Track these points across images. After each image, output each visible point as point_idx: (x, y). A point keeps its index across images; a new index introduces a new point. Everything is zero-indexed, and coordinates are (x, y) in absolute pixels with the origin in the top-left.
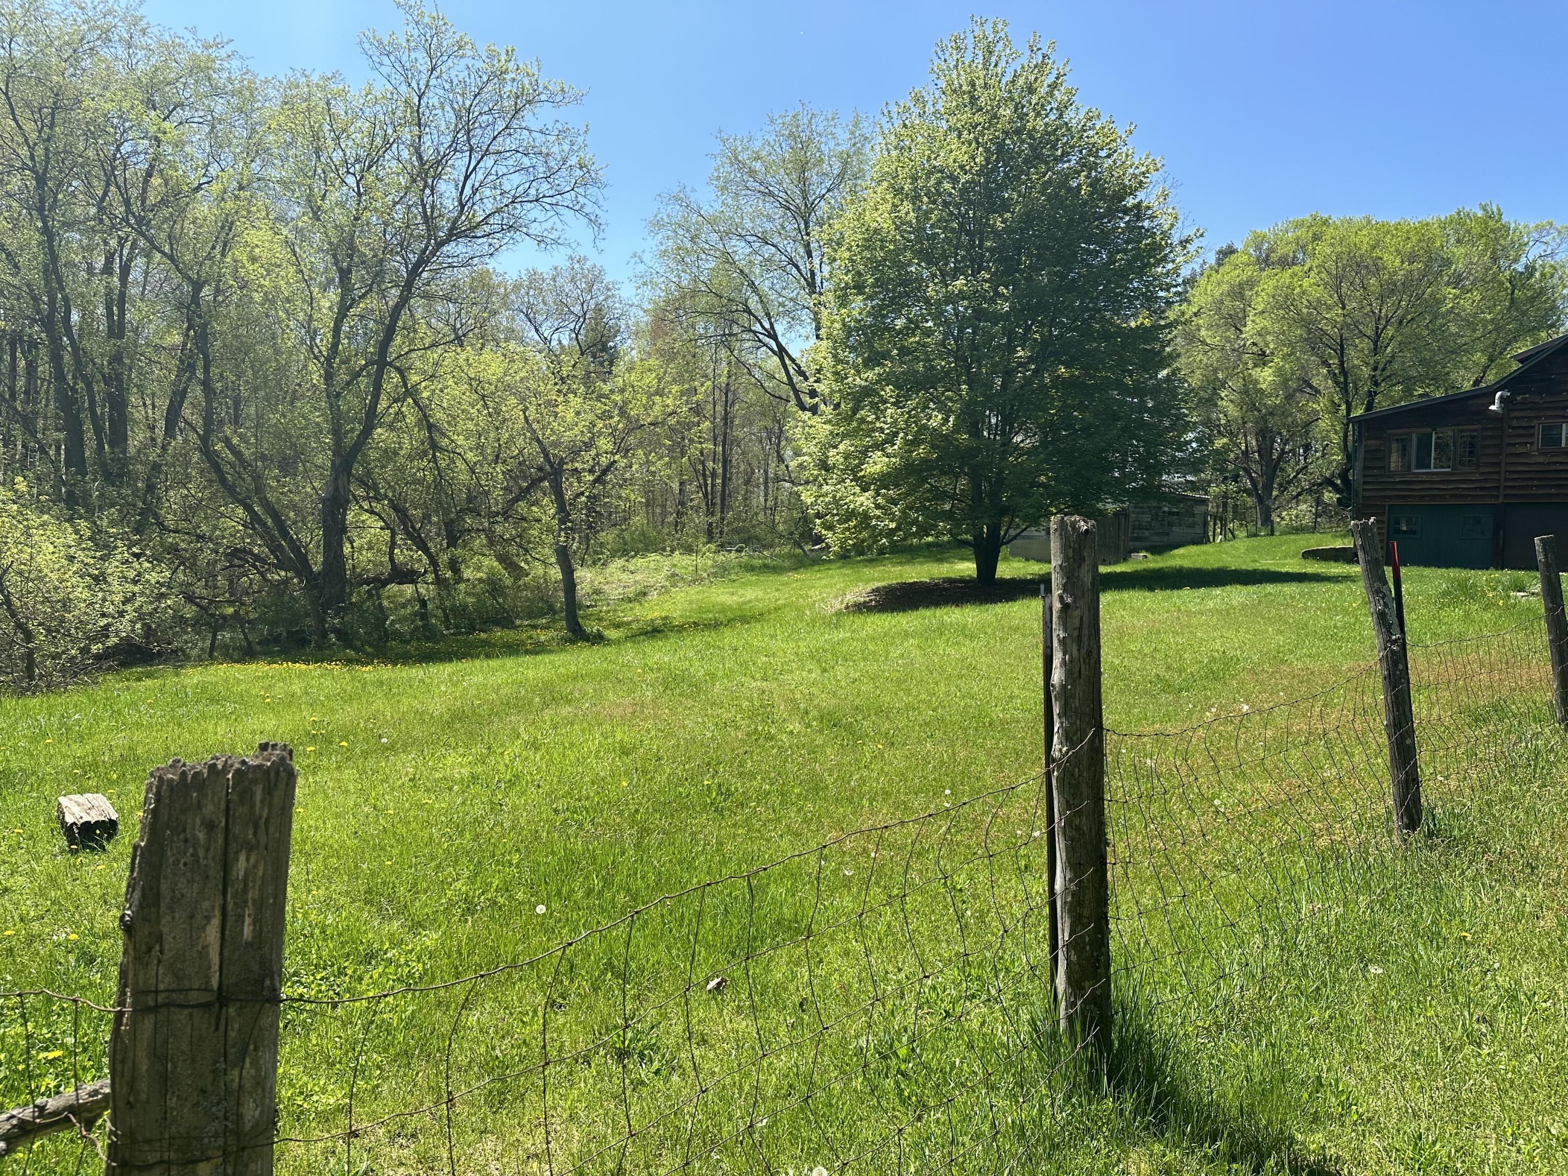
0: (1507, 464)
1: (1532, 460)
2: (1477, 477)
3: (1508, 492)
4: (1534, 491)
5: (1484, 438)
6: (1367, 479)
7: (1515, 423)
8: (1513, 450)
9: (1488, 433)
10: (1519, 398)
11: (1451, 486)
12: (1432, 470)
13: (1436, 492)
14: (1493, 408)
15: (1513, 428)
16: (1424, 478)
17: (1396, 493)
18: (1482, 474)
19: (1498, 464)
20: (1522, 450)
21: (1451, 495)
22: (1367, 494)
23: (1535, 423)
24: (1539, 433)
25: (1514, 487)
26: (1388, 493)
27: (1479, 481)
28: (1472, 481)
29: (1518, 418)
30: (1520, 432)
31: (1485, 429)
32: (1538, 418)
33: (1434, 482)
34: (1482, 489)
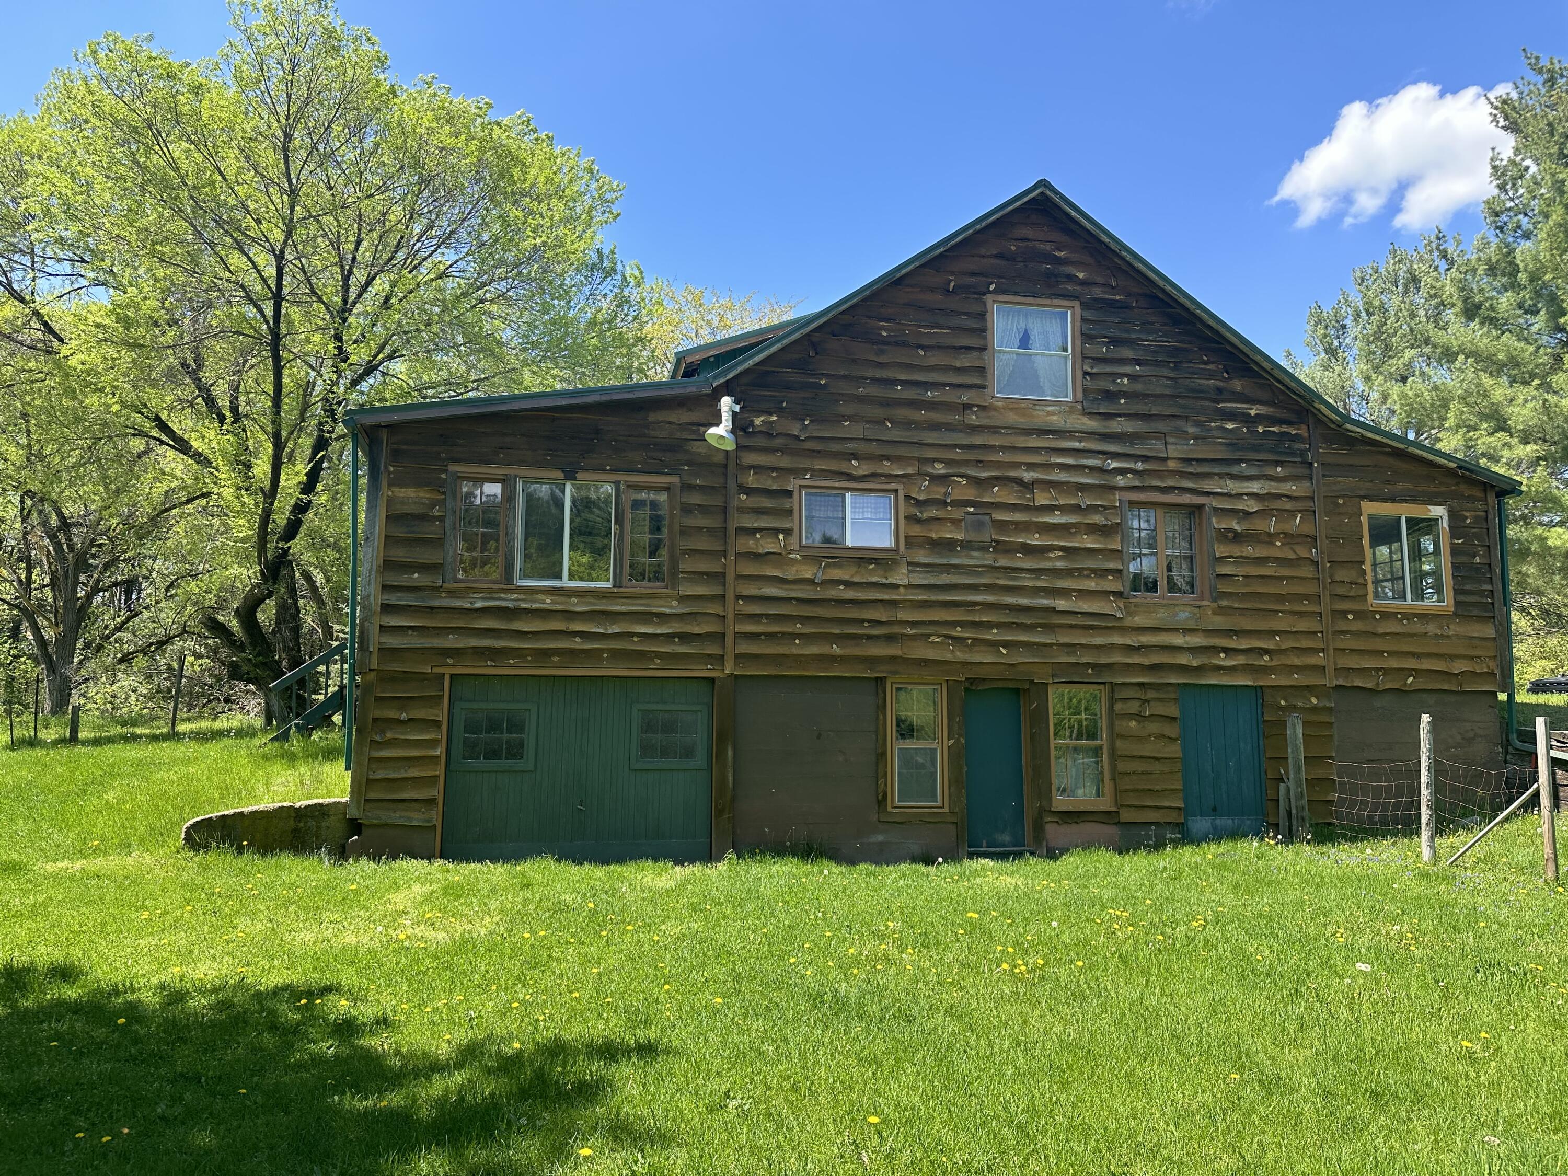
0: (739, 577)
1: (791, 573)
2: (671, 607)
3: (745, 648)
4: (797, 648)
5: (687, 510)
6: (394, 599)
7: (751, 480)
8: (750, 544)
9: (696, 499)
10: (758, 421)
11: (615, 629)
12: (566, 583)
13: (577, 643)
14: (716, 435)
15: (749, 491)
16: (548, 602)
17: (474, 642)
18: (683, 599)
19: (719, 577)
20: (768, 546)
21: (616, 655)
24: (801, 506)
25: (755, 636)
26: (451, 641)
27: (679, 617)
28: (662, 617)
29: (758, 469)
30: (767, 503)
31: (687, 487)
32: (797, 472)
33: (570, 615)
34: (685, 637)
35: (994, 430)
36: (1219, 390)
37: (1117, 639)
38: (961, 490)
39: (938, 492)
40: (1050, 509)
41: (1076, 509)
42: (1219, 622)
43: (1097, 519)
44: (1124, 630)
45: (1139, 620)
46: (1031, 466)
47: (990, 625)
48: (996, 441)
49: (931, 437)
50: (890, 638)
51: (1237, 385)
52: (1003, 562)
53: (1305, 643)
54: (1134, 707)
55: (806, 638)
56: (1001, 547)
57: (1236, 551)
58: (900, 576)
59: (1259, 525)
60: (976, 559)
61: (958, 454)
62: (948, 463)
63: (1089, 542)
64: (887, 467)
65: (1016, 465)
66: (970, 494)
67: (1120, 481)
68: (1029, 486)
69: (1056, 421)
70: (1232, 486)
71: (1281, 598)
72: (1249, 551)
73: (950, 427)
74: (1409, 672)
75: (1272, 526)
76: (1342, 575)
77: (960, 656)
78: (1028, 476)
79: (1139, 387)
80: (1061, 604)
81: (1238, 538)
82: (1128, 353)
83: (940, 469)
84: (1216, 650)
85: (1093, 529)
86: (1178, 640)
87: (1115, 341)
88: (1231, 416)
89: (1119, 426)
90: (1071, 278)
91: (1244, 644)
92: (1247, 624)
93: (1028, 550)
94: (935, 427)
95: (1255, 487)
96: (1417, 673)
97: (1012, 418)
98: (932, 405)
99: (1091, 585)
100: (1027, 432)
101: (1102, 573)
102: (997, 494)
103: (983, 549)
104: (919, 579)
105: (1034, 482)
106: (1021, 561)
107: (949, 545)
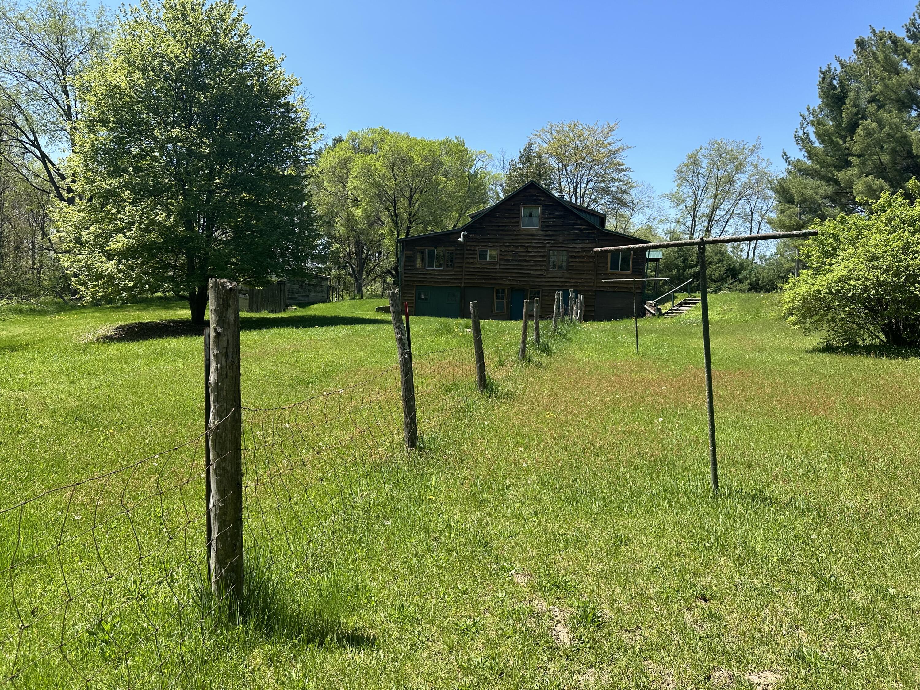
0: (466, 267)
1: (476, 266)
2: (453, 273)
3: (466, 281)
4: (476, 281)
5: (456, 254)
6: (406, 272)
7: (469, 248)
8: (468, 261)
9: (458, 252)
10: (471, 236)
11: (443, 277)
12: (435, 268)
13: (436, 280)
14: (460, 239)
15: (468, 250)
16: (431, 272)
17: (419, 279)
18: (455, 271)
19: (462, 267)
20: (471, 261)
21: (443, 282)
22: (406, 279)
23: (477, 248)
24: (478, 253)
25: (468, 279)
26: (415, 279)
27: (454, 275)
28: (451, 275)
29: (470, 245)
30: (471, 252)
31: (457, 250)
32: (478, 246)
33: (435, 275)
34: (455, 279)
35: (520, 235)
36: (574, 223)
37: (544, 280)
38: (512, 248)
39: (507, 249)
40: (531, 252)
41: (537, 252)
42: (568, 276)
43: (541, 254)
44: (545, 278)
45: (549, 276)
46: (528, 243)
47: (515, 277)
48: (519, 237)
49: (506, 237)
50: (495, 279)
51: (579, 222)
52: (520, 263)
53: (589, 280)
54: (546, 294)
55: (478, 279)
56: (520, 261)
57: (574, 260)
58: (497, 267)
59: (581, 254)
60: (515, 263)
61: (512, 241)
62: (509, 243)
63: (539, 259)
64: (496, 244)
65: (524, 243)
66: (514, 249)
67: (548, 245)
68: (527, 247)
69: (534, 232)
70: (575, 245)
71: (585, 271)
72: (577, 260)
73: (510, 235)
74: (616, 287)
75: (584, 254)
76: (601, 265)
77: (509, 283)
78: (527, 245)
79: (554, 224)
80: (532, 272)
81: (575, 257)
82: (552, 216)
83: (508, 244)
84: (567, 282)
85: (540, 256)
86: (558, 280)
87: (550, 214)
88: (577, 229)
89: (550, 233)
90: (540, 200)
91: (574, 281)
92: (574, 276)
93: (526, 261)
94: (507, 235)
95: (580, 245)
96: (619, 287)
97: (524, 232)
98: (507, 231)
99: (539, 268)
100: (528, 235)
101: (542, 266)
102: (520, 249)
103: (516, 261)
104: (501, 267)
105: (528, 246)
106: (524, 263)
107: (508, 260)
